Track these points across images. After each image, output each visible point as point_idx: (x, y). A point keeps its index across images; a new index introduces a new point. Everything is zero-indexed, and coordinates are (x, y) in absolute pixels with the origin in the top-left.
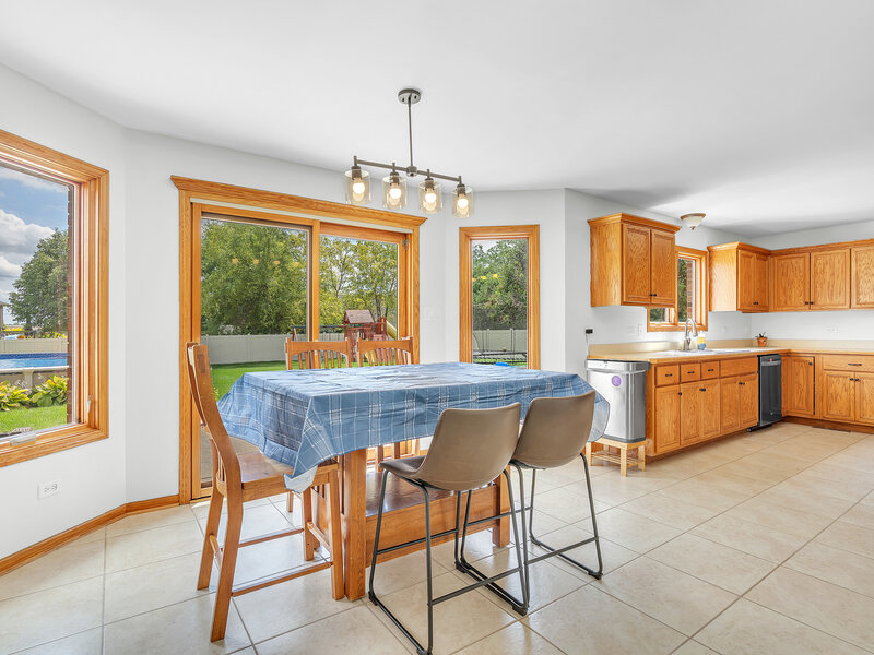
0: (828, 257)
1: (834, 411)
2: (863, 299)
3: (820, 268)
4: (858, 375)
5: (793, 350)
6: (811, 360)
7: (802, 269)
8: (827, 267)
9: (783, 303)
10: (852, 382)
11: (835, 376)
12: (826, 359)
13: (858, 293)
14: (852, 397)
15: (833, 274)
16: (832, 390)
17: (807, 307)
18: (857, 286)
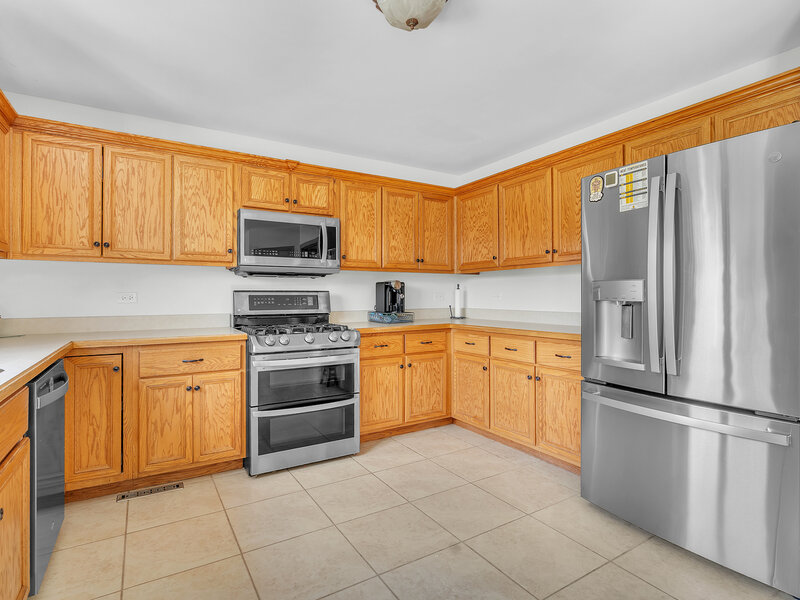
0: (136, 163)
1: (157, 456)
2: (193, 246)
3: (121, 178)
4: (197, 380)
5: (81, 341)
6: (116, 361)
7: (86, 171)
8: (134, 181)
9: (44, 239)
10: (189, 393)
11: (160, 388)
12: (147, 356)
13: (183, 236)
14: (189, 421)
15: (143, 194)
16: (155, 415)
17: (97, 251)
18: (182, 221)
